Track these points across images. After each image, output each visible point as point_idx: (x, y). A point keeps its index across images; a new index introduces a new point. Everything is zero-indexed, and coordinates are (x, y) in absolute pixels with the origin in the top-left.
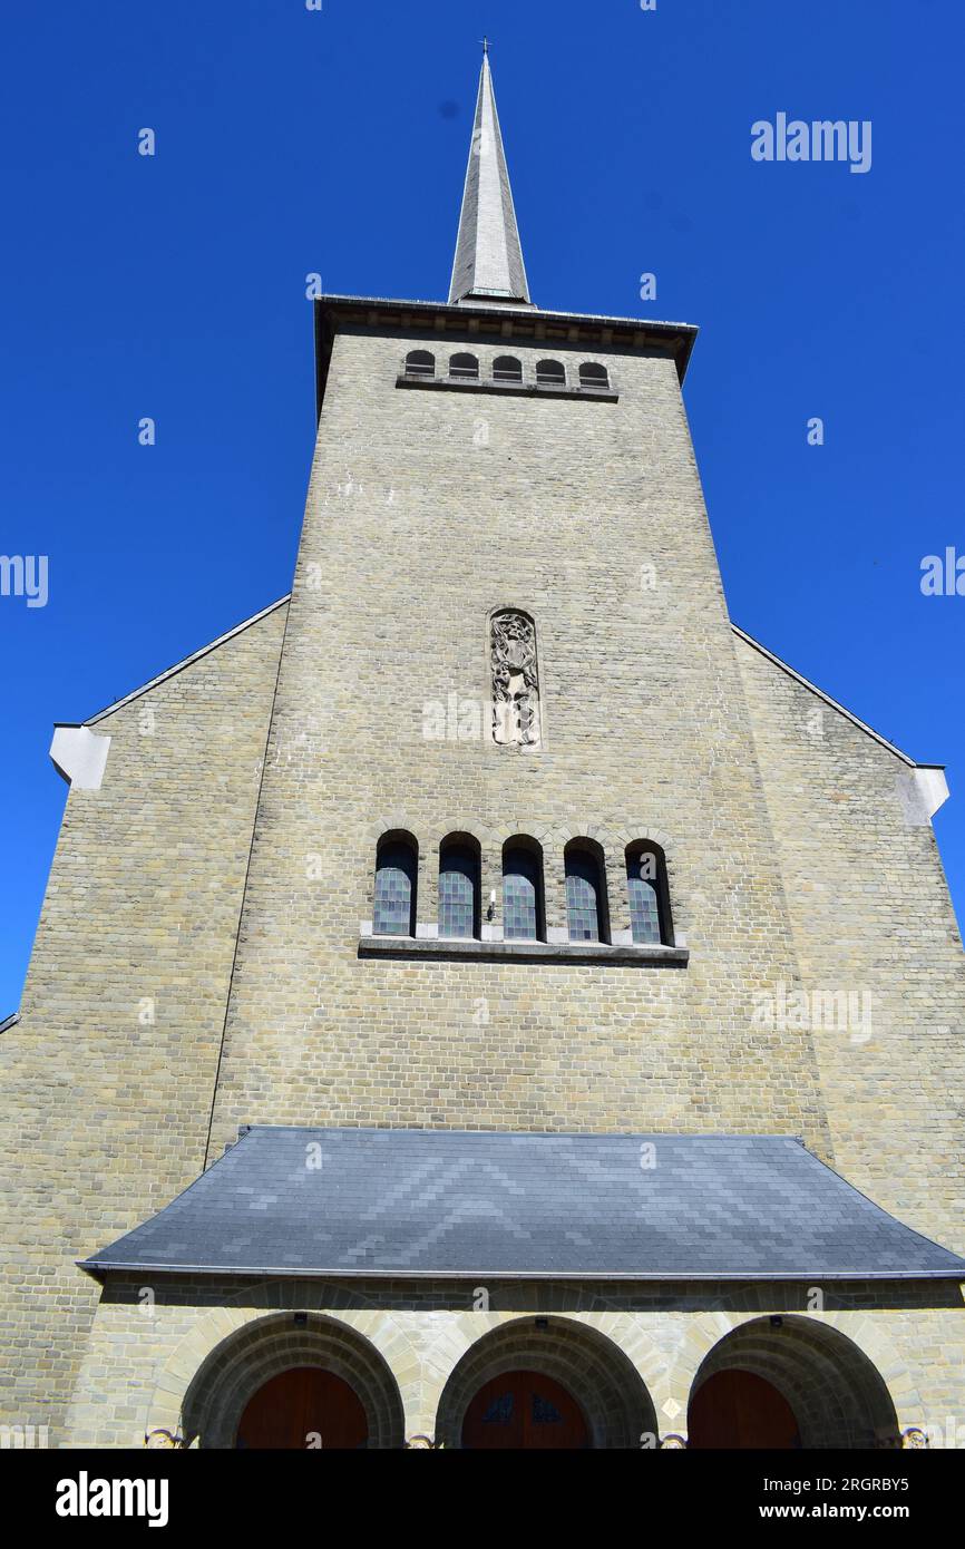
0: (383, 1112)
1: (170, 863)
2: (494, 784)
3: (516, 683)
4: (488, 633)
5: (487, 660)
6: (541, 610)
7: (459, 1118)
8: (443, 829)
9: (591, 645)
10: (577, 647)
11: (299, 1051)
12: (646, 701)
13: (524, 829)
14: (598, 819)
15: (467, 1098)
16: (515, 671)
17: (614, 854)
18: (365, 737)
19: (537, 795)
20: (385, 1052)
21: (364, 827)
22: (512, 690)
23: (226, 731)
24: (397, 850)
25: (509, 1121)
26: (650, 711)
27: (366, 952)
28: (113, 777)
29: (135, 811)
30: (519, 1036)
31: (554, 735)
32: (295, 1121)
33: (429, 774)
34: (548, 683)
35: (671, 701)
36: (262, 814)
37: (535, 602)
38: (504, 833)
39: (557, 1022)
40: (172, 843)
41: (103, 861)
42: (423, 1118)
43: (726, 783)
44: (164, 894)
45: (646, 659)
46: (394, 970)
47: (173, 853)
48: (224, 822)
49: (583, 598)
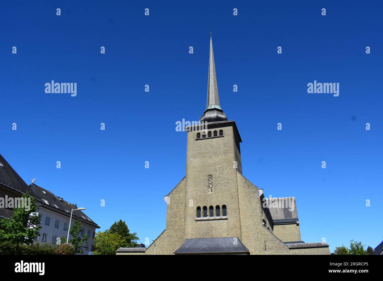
0: (198, 237)
1: (178, 211)
2: (208, 200)
3: (211, 185)
4: (207, 179)
5: (207, 183)
6: (214, 175)
7: (205, 237)
8: (203, 206)
9: (219, 179)
10: (218, 179)
11: (190, 231)
12: (225, 186)
13: (211, 205)
14: (219, 203)
15: (206, 235)
16: (211, 184)
17: (221, 207)
18: (195, 195)
19: (213, 200)
20: (198, 231)
21: (195, 206)
22: (210, 187)
23: (181, 195)
24: (199, 208)
25: (210, 237)
26: (226, 187)
27: (196, 221)
28: (171, 202)
29: (173, 206)
30: (211, 228)
31: (215, 193)
32: (191, 238)
33: (201, 199)
34: (214, 185)
35: (228, 186)
36: (185, 206)
37: (213, 173)
38: (209, 206)
39: (214, 226)
40: (177, 209)
41: (171, 212)
42: (202, 237)
43: (234, 196)
44: (177, 215)
45: (225, 180)
46: (199, 222)
47: (178, 210)
48: (182, 206)
49: (218, 172)
